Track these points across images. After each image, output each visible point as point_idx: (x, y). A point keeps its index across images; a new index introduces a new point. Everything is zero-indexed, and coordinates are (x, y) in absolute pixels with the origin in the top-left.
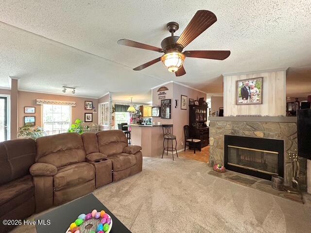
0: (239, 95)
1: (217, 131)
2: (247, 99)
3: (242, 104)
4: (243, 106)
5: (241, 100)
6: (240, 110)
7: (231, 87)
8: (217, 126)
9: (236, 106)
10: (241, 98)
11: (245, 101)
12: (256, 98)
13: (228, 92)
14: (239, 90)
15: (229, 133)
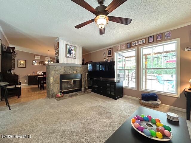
0: (67, 52)
1: (55, 73)
2: (71, 55)
3: (68, 57)
4: (69, 58)
5: (68, 55)
6: (67, 60)
7: (63, 46)
8: (55, 69)
9: (66, 58)
10: (68, 54)
11: (70, 56)
12: (74, 55)
13: (62, 49)
14: (67, 49)
15: (62, 73)
